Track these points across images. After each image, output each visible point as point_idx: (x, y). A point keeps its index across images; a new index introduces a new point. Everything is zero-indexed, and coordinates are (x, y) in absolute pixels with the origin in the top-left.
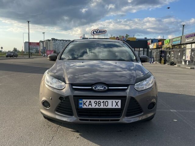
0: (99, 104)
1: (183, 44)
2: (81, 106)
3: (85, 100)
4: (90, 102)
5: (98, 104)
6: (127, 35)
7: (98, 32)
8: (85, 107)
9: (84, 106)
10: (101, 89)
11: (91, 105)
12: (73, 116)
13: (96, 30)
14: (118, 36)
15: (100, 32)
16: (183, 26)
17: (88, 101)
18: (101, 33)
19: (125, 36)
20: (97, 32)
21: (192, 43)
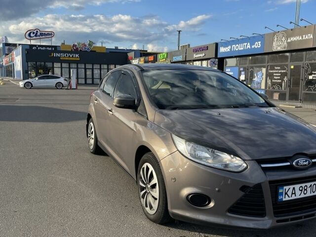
0: (305, 190)
1: (190, 61)
2: (281, 197)
3: (287, 188)
4: (294, 188)
5: (303, 190)
6: (90, 41)
7: (39, 34)
8: (287, 199)
9: (285, 198)
10: (305, 165)
11: (295, 193)
12: (266, 218)
13: (35, 32)
14: (76, 43)
15: (41, 34)
16: (178, 32)
17: (292, 187)
18: (43, 37)
19: (87, 43)
20: (37, 34)
21: (202, 60)
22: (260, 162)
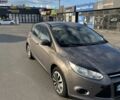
22: (109, 75)
